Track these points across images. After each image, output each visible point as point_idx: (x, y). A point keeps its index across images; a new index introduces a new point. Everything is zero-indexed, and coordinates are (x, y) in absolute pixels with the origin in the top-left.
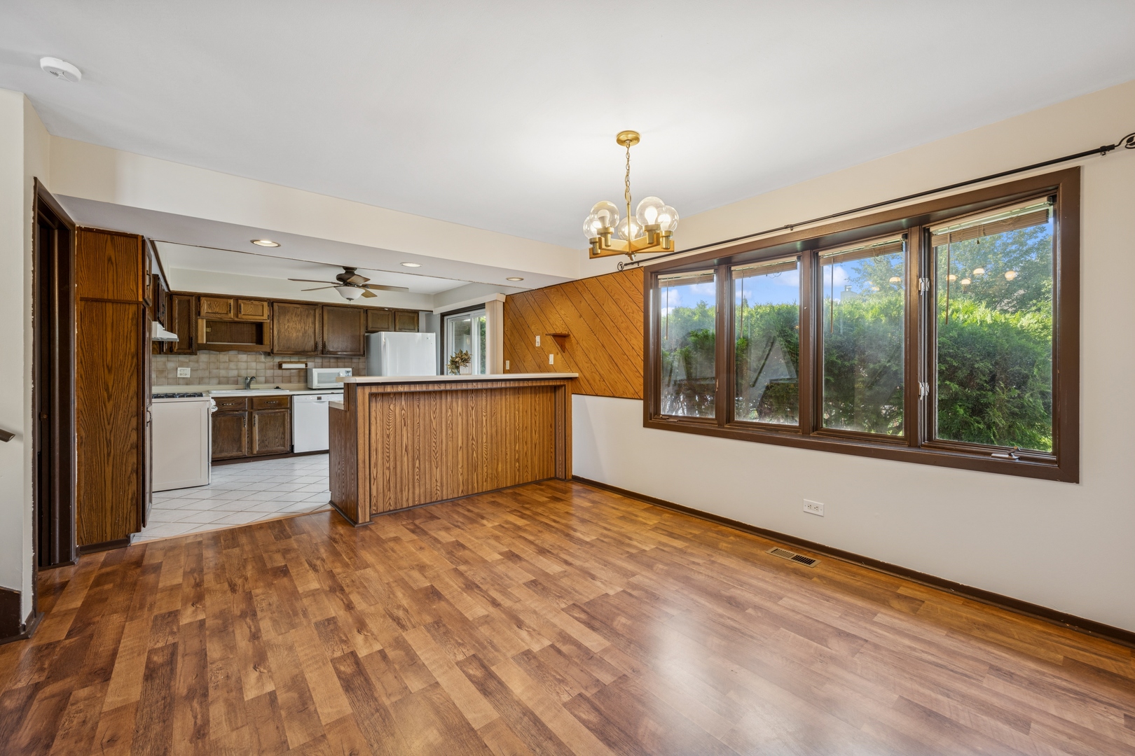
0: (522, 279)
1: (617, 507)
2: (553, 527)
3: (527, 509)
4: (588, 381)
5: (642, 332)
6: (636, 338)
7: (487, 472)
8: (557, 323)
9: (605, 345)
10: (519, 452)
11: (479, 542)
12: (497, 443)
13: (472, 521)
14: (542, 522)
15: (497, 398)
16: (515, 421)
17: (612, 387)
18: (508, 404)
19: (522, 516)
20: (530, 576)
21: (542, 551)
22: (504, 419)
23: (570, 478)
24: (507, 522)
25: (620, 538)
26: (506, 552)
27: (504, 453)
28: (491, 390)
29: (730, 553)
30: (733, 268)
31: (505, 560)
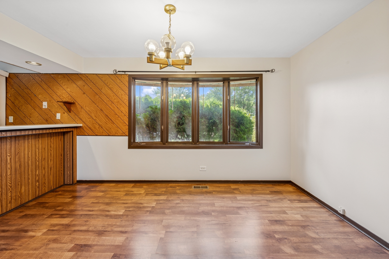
0: (40, 65)
1: (118, 190)
2: (93, 215)
3: (62, 210)
4: (90, 128)
5: (127, 104)
6: (123, 107)
7: (11, 196)
8: (64, 96)
9: (103, 109)
10: (38, 175)
11: (41, 251)
12: (20, 173)
13: (17, 238)
14: (82, 215)
15: (20, 142)
16: (36, 156)
17: (108, 131)
18: (30, 145)
19: (62, 216)
20: (109, 254)
21: (100, 233)
22: (26, 156)
23: (76, 182)
24: (55, 225)
25: (136, 205)
26: (74, 247)
27: (26, 179)
28: (15, 137)
29: (184, 194)
30: (169, 83)
31: (79, 254)
